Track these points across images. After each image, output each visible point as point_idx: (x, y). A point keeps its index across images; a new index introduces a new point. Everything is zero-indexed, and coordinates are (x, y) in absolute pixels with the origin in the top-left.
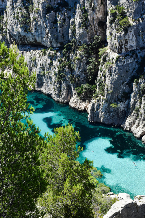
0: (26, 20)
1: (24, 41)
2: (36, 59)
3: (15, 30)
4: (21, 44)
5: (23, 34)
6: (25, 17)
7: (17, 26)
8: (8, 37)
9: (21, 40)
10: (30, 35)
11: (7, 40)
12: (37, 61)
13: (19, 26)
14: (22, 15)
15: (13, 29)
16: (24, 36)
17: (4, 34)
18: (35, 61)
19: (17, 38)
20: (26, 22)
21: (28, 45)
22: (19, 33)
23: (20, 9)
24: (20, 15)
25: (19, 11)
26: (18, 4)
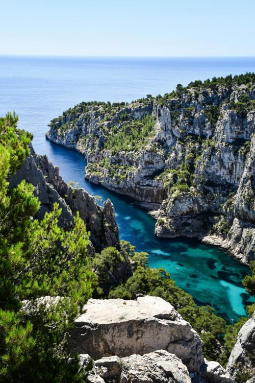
0: (251, 198)
1: (246, 216)
2: (252, 235)
3: (240, 205)
4: (243, 219)
5: (246, 210)
6: (250, 196)
7: (242, 202)
8: (234, 211)
9: (243, 215)
10: (251, 212)
11: (233, 213)
12: (252, 237)
13: (243, 203)
14: (249, 193)
15: (239, 204)
16: (246, 212)
17: (232, 208)
18: (251, 237)
19: (241, 213)
20: (250, 200)
21: (249, 221)
22: (243, 209)
23: (248, 188)
24: (246, 193)
25: (247, 190)
26: (247, 184)
